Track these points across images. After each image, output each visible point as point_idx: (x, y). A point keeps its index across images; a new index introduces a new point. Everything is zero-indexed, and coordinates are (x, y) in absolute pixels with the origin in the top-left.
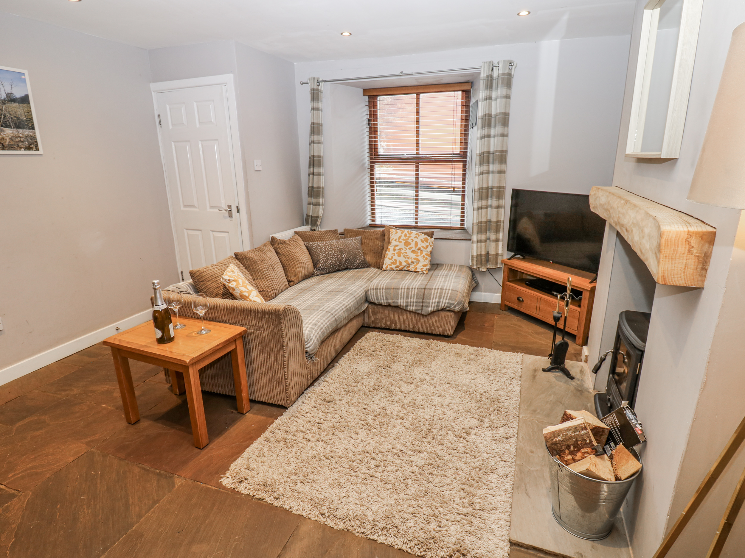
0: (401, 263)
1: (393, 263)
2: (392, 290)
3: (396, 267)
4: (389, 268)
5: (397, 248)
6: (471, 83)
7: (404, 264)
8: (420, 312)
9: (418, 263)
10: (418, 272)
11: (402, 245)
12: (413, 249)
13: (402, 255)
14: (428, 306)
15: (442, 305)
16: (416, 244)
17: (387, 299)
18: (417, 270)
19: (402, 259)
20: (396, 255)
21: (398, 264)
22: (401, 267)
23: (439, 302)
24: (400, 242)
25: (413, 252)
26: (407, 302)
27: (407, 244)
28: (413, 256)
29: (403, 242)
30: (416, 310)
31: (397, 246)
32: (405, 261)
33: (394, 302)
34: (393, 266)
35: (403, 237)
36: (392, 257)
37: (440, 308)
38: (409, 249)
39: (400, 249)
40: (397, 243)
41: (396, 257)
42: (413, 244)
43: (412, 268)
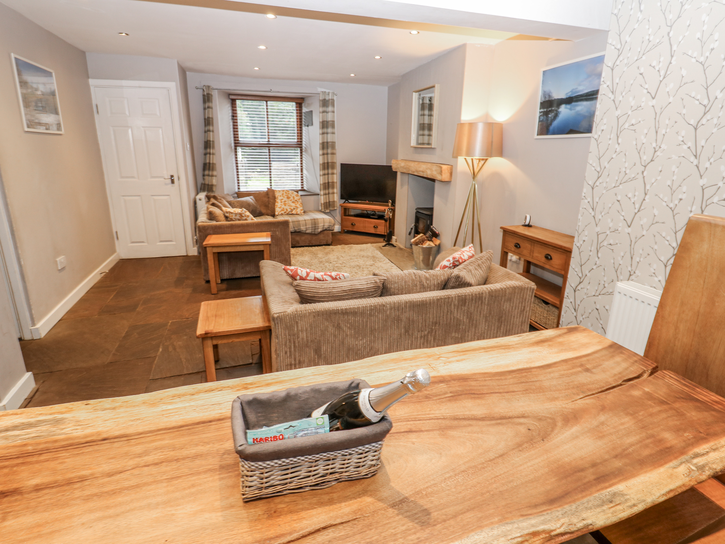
0: (287, 210)
1: (282, 210)
2: (296, 223)
3: (285, 212)
4: (280, 214)
5: (283, 201)
6: (303, 99)
7: (289, 210)
8: (313, 233)
9: (297, 209)
10: (298, 214)
11: (285, 199)
12: (293, 201)
13: (287, 205)
14: (318, 229)
15: (326, 227)
16: (294, 197)
17: (294, 228)
18: (298, 213)
19: (287, 207)
20: (283, 205)
21: (285, 211)
22: (287, 212)
23: (324, 226)
24: (284, 197)
25: (293, 202)
26: (306, 228)
27: (288, 198)
28: (293, 205)
29: (286, 197)
30: (311, 232)
31: (282, 199)
32: (290, 208)
33: (298, 229)
34: (283, 212)
35: (285, 194)
36: (281, 207)
37: (325, 229)
38: (291, 200)
39: (285, 201)
40: (282, 198)
41: (283, 206)
42: (292, 198)
43: (294, 212)
